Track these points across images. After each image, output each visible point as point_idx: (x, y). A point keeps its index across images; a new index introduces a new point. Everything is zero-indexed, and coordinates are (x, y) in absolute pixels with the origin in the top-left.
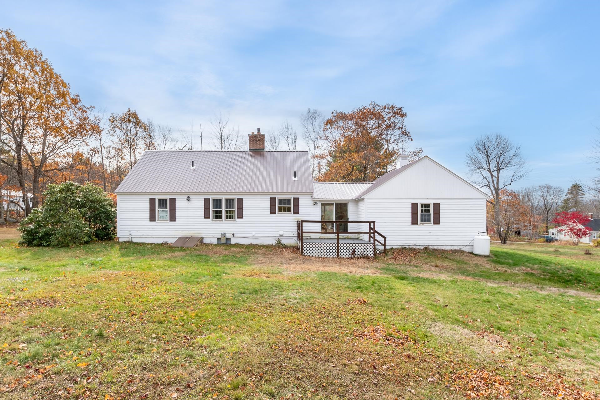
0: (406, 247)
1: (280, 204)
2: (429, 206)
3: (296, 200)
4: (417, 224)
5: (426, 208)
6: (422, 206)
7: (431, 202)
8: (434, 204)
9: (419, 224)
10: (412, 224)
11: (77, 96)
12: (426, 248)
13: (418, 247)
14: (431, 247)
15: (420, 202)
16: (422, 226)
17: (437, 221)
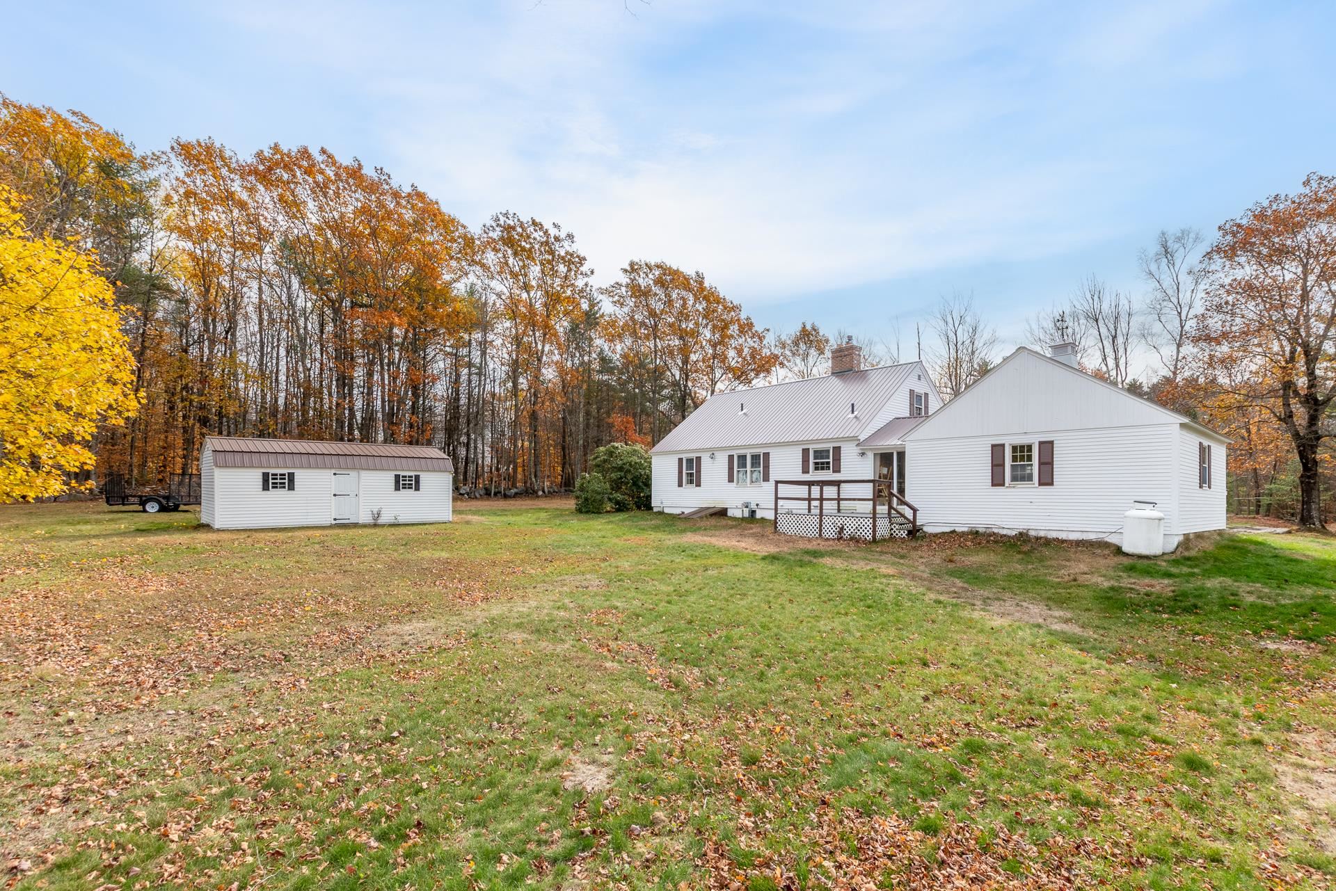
0: (980, 530)
1: (815, 458)
2: (1030, 448)
3: (837, 450)
4: (1003, 485)
5: (1022, 452)
6: (1014, 449)
7: (1034, 440)
8: (1041, 443)
9: (1007, 485)
10: (993, 485)
11: (748, 318)
12: (1021, 534)
13: (1004, 532)
14: (1032, 533)
15: (1009, 442)
16: (1013, 490)
17: (1047, 479)
